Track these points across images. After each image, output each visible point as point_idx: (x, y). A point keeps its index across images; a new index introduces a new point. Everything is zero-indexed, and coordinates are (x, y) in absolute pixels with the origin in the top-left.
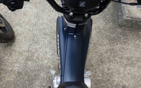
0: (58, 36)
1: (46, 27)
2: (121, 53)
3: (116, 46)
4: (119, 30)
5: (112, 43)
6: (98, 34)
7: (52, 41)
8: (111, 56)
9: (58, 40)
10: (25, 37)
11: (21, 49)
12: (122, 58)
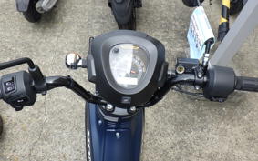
0: (88, 133)
1: (63, 107)
2: (198, 148)
3: (189, 135)
4: (190, 106)
5: (181, 130)
6: (155, 116)
7: (75, 132)
8: (181, 153)
9: (89, 140)
10: (24, 129)
11: (15, 154)
12: (200, 156)
